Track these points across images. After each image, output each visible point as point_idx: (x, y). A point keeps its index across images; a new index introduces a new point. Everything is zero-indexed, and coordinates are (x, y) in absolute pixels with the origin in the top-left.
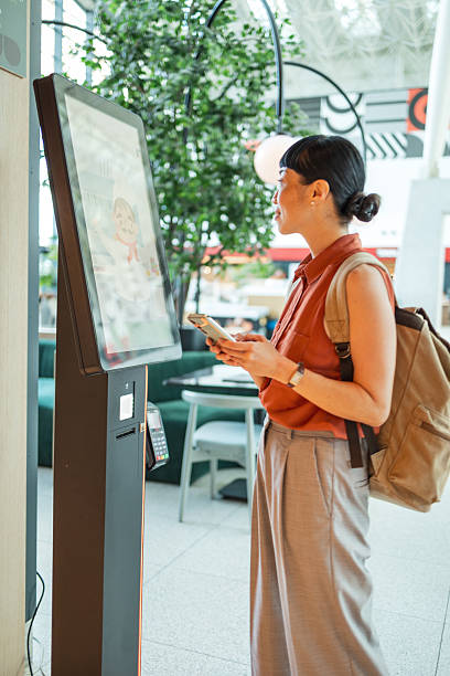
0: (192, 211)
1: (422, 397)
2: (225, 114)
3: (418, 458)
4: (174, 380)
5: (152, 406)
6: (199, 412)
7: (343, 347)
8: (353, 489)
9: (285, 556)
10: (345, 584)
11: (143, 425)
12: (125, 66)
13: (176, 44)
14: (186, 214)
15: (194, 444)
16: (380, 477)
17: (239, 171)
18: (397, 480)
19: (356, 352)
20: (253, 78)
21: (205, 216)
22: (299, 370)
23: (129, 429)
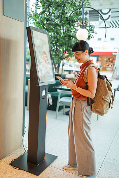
0: (61, 46)
1: (103, 93)
2: (70, 21)
3: (101, 105)
4: (56, 87)
5: (49, 93)
6: (61, 94)
7: (87, 83)
8: (88, 110)
9: (74, 123)
10: (85, 128)
11: (47, 97)
12: (46, 9)
13: (58, 4)
14: (60, 46)
15: (60, 102)
16: (93, 109)
17: (73, 37)
18: (96, 109)
19: (89, 84)
20: (78, 11)
21: (65, 47)
22: (77, 87)
23: (44, 97)
